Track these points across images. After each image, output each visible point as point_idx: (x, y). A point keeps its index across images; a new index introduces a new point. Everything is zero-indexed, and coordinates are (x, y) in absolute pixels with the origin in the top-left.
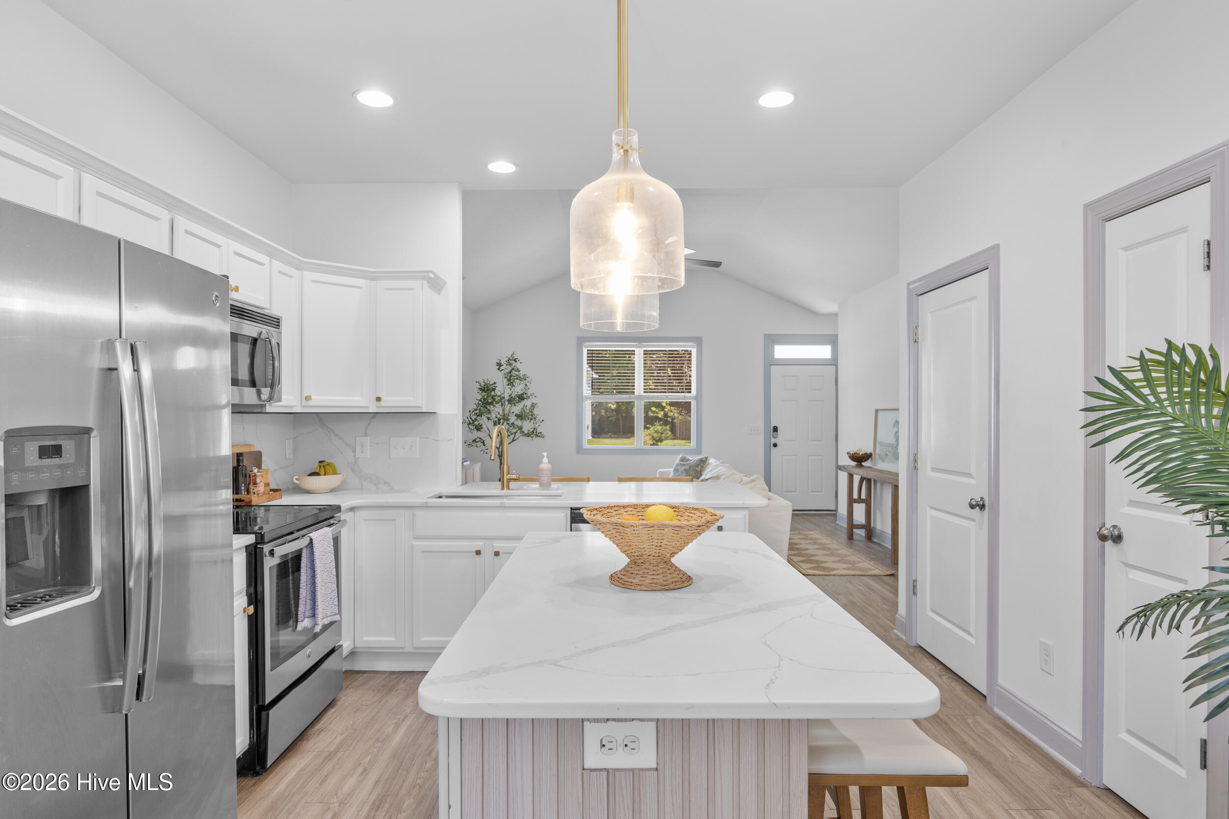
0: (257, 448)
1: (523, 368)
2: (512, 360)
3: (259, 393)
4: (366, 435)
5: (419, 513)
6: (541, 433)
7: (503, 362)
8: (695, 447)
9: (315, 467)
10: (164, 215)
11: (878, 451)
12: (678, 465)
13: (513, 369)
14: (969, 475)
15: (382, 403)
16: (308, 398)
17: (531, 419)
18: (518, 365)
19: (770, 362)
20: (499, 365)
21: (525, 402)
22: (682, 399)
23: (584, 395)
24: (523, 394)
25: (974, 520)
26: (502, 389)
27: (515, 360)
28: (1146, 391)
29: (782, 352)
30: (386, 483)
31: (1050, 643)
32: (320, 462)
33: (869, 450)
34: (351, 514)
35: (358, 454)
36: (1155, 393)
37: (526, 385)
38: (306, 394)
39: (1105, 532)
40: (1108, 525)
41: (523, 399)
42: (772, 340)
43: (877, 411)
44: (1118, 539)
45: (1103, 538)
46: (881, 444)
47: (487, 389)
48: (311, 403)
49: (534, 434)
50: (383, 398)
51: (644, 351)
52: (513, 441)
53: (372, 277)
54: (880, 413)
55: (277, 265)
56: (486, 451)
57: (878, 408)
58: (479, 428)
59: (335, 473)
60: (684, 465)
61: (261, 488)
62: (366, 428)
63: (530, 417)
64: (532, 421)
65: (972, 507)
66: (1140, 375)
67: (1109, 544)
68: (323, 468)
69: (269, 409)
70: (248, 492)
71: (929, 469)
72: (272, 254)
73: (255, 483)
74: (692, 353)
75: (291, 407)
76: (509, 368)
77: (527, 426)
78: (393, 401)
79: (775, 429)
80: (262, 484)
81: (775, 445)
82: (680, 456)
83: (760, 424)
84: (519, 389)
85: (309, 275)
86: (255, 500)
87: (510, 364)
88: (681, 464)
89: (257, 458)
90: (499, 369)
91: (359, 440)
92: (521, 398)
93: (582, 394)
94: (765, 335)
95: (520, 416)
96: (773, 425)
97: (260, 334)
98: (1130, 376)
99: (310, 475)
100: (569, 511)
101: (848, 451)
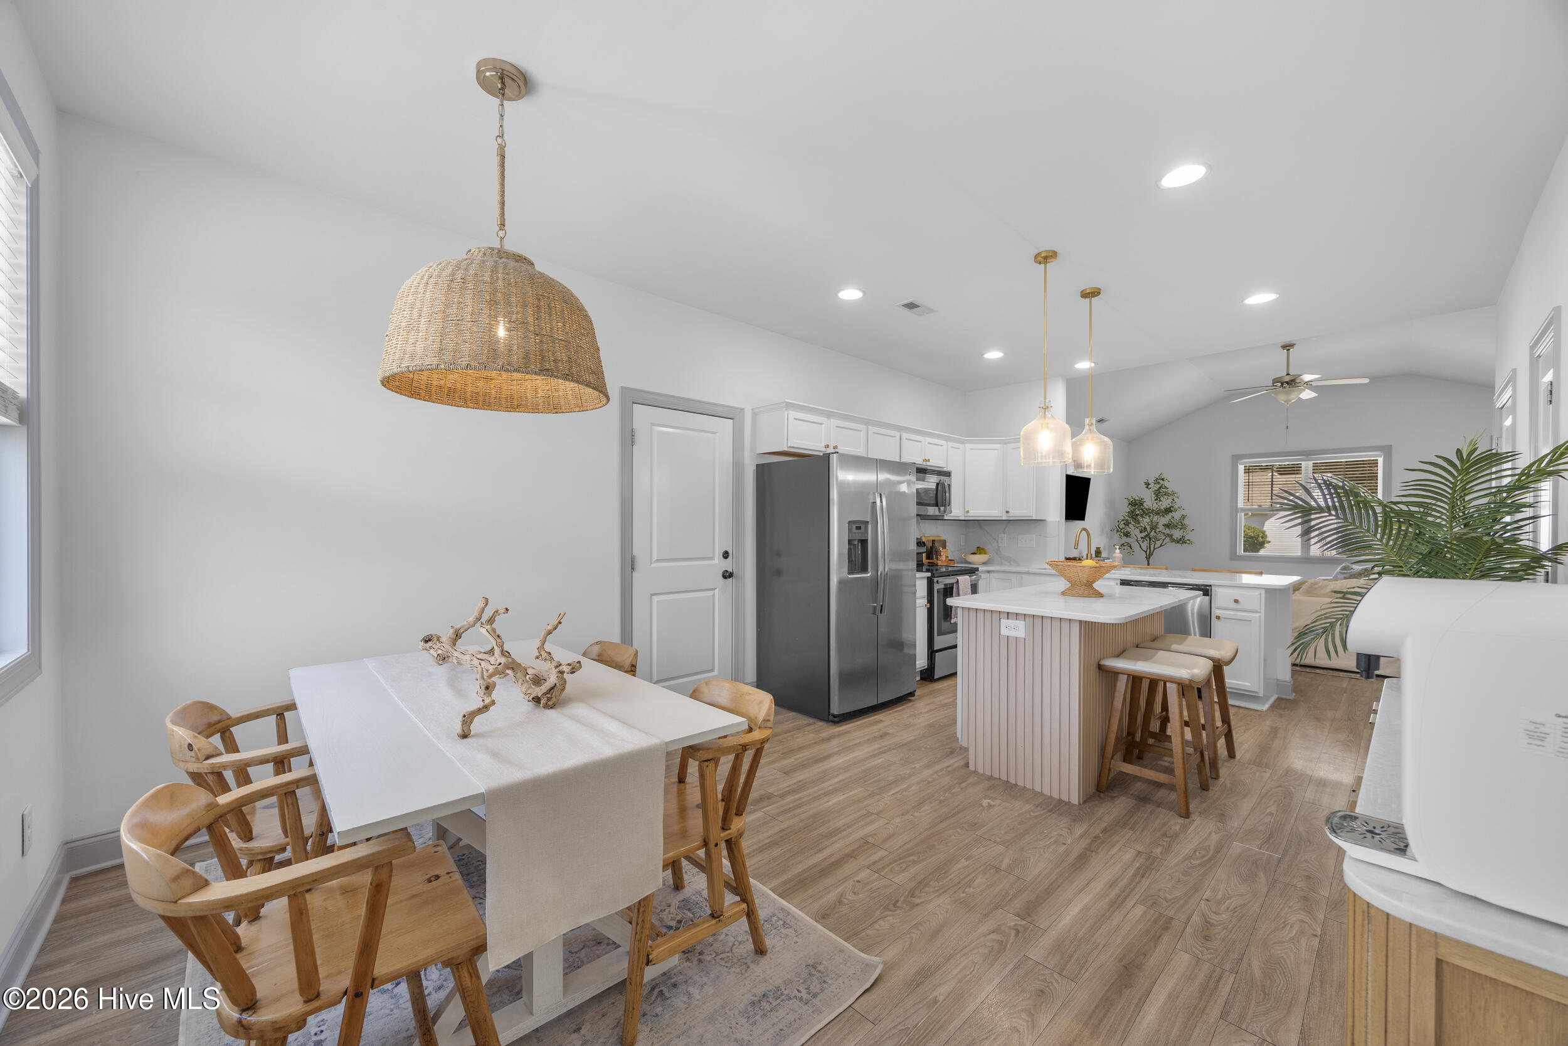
0: (943, 538)
1: (1171, 486)
2: (1159, 480)
3: (939, 509)
4: (1004, 533)
5: (1025, 576)
6: (1189, 540)
7: (1151, 481)
9: (975, 550)
10: (897, 434)
12: (1337, 573)
13: (1161, 487)
15: (1010, 515)
16: (968, 512)
17: (1181, 529)
18: (1166, 483)
20: (1147, 484)
21: (1173, 514)
23: (1239, 507)
24: (1170, 507)
26: (1149, 502)
27: (1163, 480)
30: (1015, 562)
32: (978, 547)
34: (987, 575)
35: (1000, 544)
37: (1173, 500)
38: (966, 510)
41: (1171, 511)
47: (1136, 504)
48: (969, 514)
49: (1182, 541)
50: (1011, 511)
51: (1313, 463)
52: (1161, 546)
53: (1004, 442)
55: (951, 444)
56: (1132, 553)
58: (1127, 535)
59: (985, 553)
61: (943, 558)
62: (1005, 529)
63: (1180, 527)
64: (1182, 530)
68: (979, 550)
69: (946, 518)
70: (937, 560)
72: (947, 439)
73: (940, 555)
74: (1379, 462)
75: (959, 517)
76: (1158, 486)
77: (1177, 534)
78: (1017, 512)
80: (944, 556)
84: (1165, 503)
85: (968, 446)
86: (940, 563)
87: (1159, 483)
89: (944, 544)
90: (1147, 487)
91: (1000, 536)
92: (1168, 510)
93: (1237, 506)
95: (1167, 526)
97: (940, 480)
99: (972, 554)
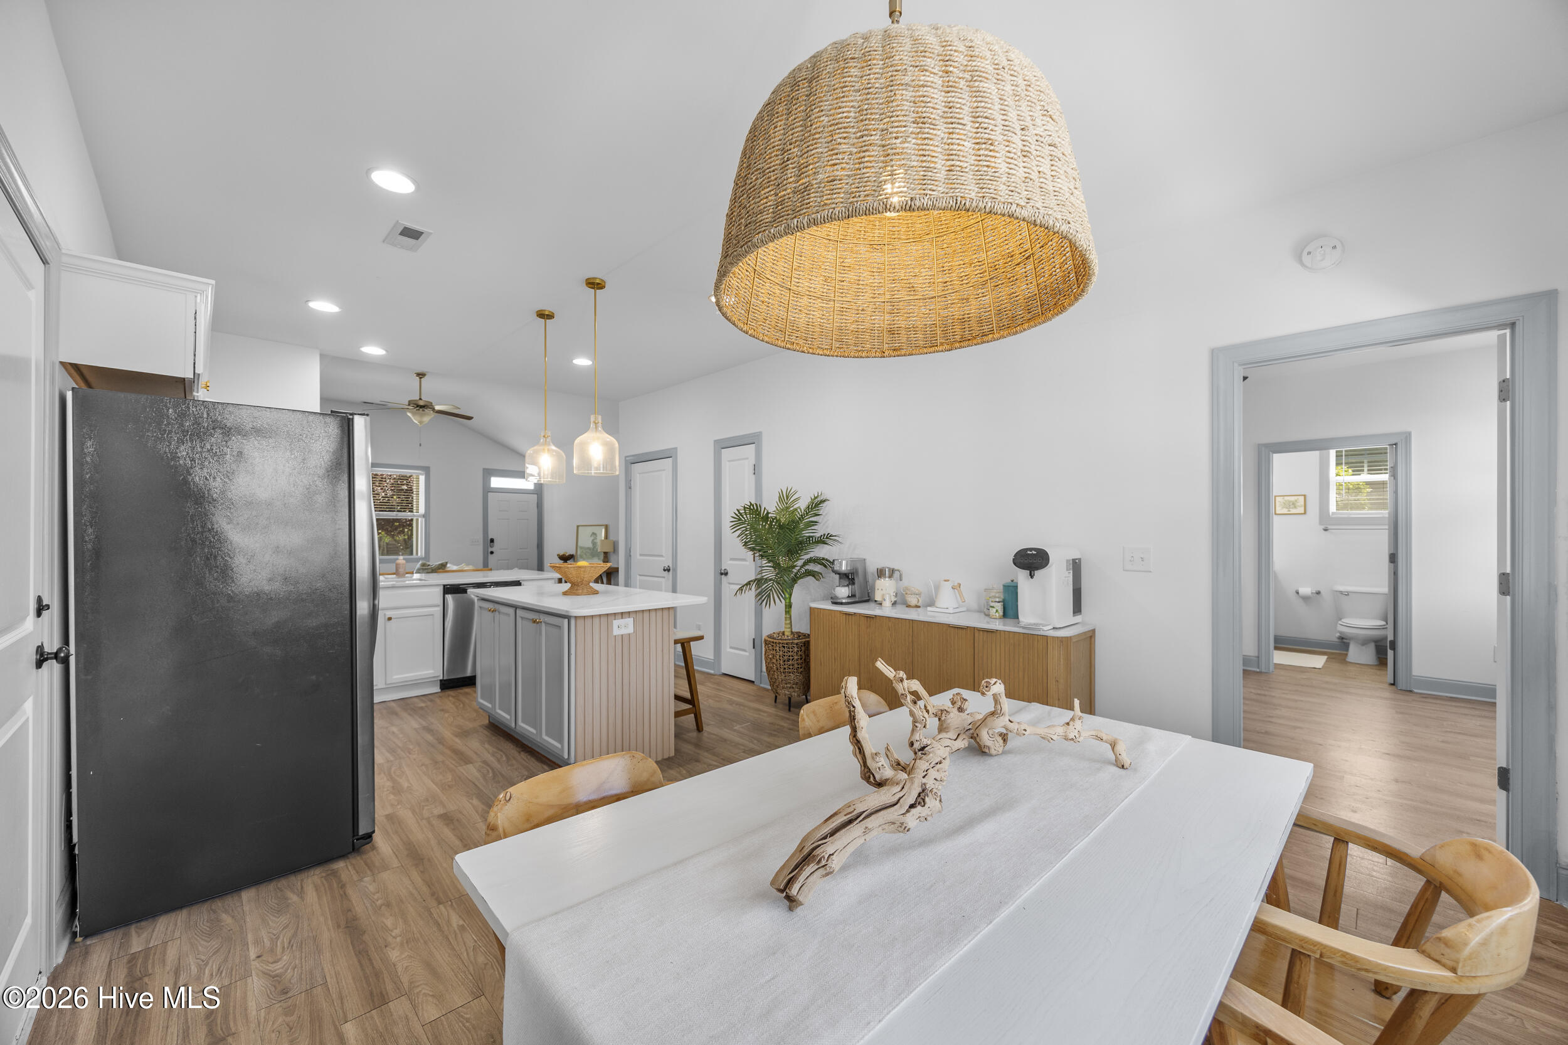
8: (423, 556)
11: (579, 553)
14: (662, 556)
19: (487, 490)
22: (386, 516)
25: (664, 577)
28: (745, 516)
29: (496, 482)
31: (700, 624)
33: (573, 552)
36: (747, 517)
39: (723, 571)
40: (723, 569)
42: (488, 473)
43: (578, 526)
44: (726, 574)
45: (722, 574)
46: (581, 548)
54: (580, 528)
57: (578, 524)
60: (426, 569)
65: (665, 570)
66: (743, 511)
67: (723, 576)
71: (638, 555)
79: (492, 541)
81: (492, 553)
82: (420, 563)
83: (480, 536)
88: (422, 569)
94: (484, 469)
96: (490, 537)
98: (741, 512)
100: (442, 587)
101: (558, 553)
